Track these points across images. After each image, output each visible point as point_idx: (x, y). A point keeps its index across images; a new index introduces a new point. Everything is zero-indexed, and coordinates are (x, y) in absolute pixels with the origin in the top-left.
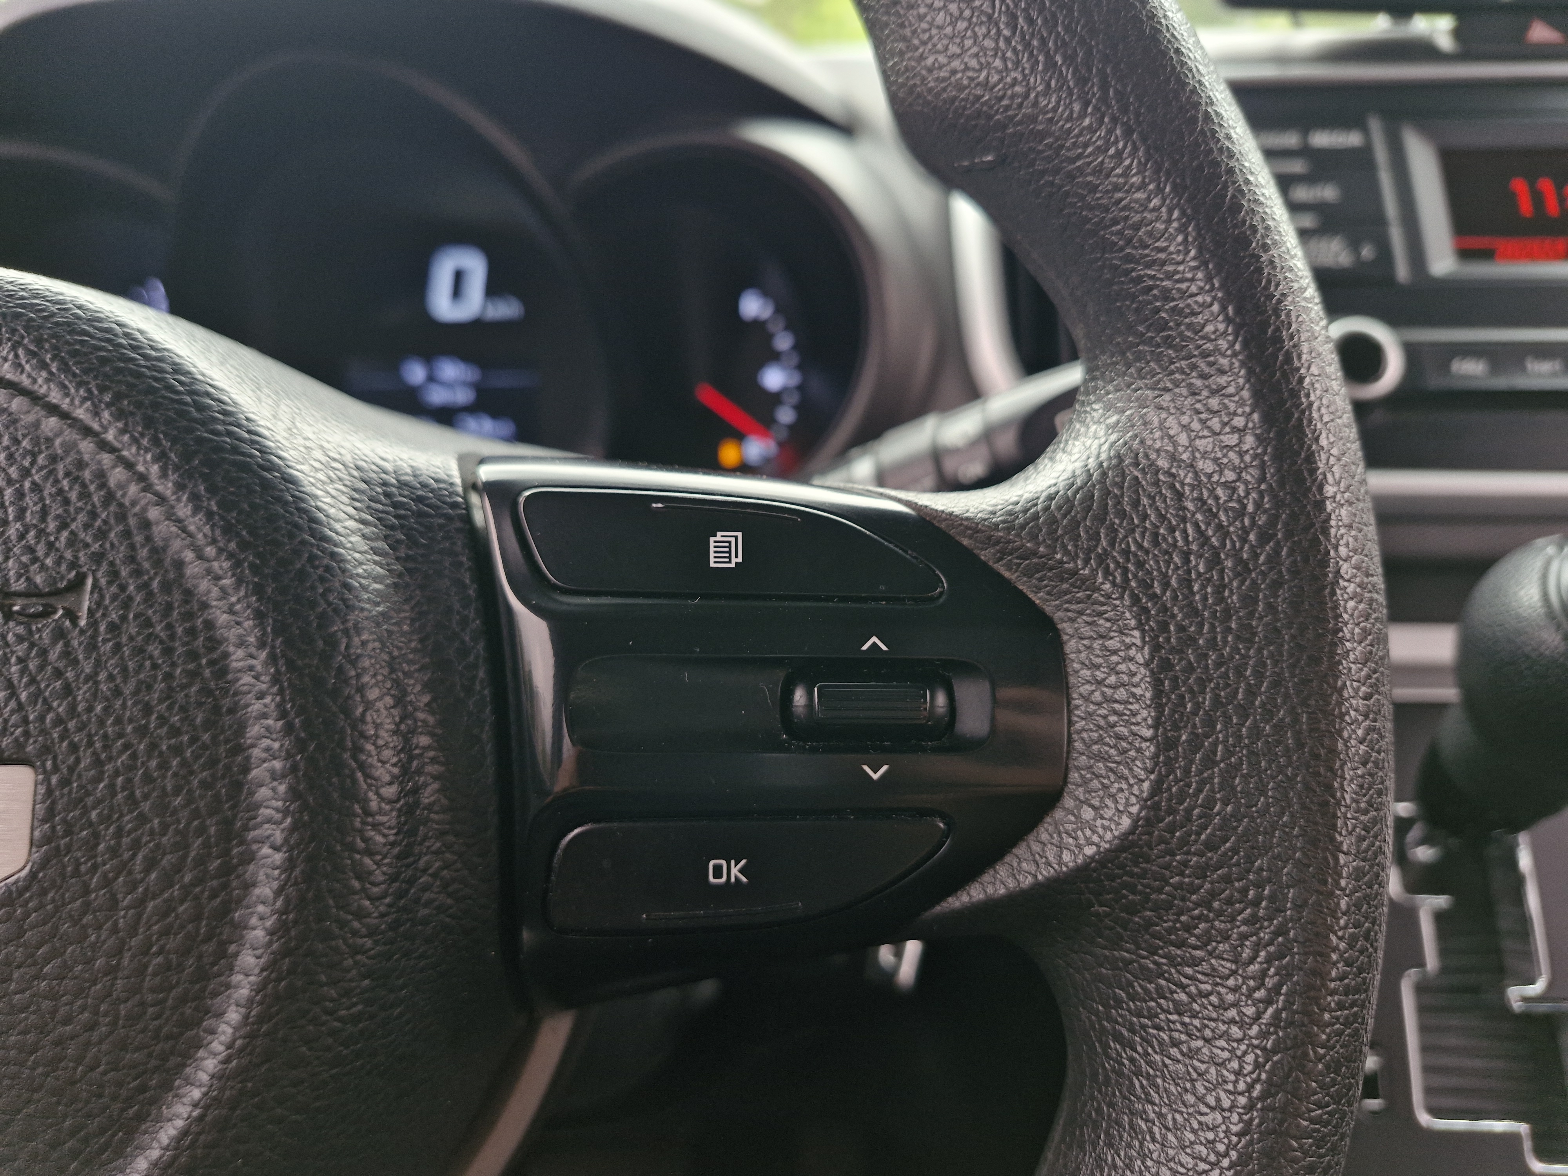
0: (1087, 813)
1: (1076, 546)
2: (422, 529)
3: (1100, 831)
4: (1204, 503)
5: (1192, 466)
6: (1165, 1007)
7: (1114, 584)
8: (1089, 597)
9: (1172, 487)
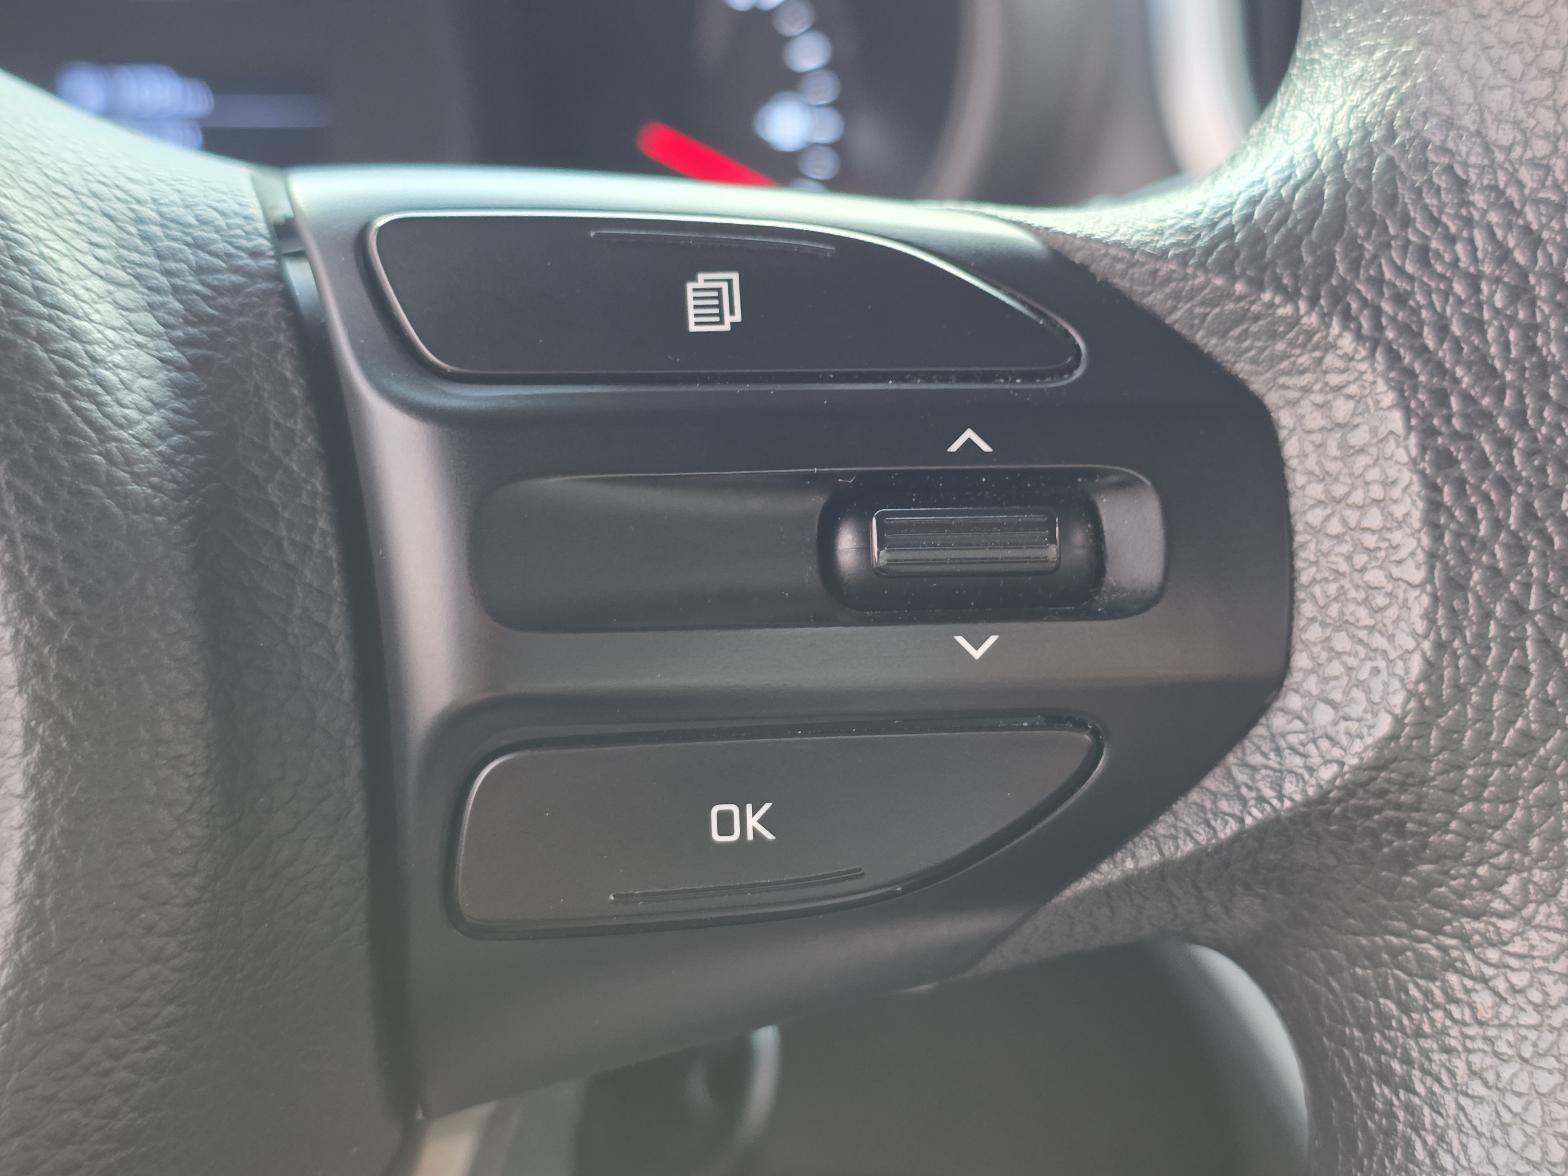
0: (1324, 715)
1: (1295, 277)
2: (207, 291)
3: (1344, 740)
4: (1501, 193)
5: (1479, 133)
6: (1457, 1014)
7: (1359, 337)
8: (1320, 361)
9: (1449, 169)
